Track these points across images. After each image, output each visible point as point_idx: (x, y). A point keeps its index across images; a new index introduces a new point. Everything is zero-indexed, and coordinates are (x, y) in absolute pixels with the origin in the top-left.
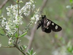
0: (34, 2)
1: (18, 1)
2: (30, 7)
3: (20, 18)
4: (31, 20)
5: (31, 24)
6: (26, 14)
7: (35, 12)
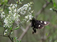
0: (31, 6)
1: (18, 2)
2: (27, 9)
3: (17, 16)
4: (25, 19)
5: (24, 22)
6: (22, 13)
7: (30, 13)
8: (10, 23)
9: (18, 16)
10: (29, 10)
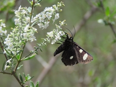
0: (59, 10)
2: (51, 17)
4: (47, 37)
5: (45, 44)
6: (41, 26)
7: (57, 26)
8: (16, 46)
9: (32, 32)
10: (56, 18)
